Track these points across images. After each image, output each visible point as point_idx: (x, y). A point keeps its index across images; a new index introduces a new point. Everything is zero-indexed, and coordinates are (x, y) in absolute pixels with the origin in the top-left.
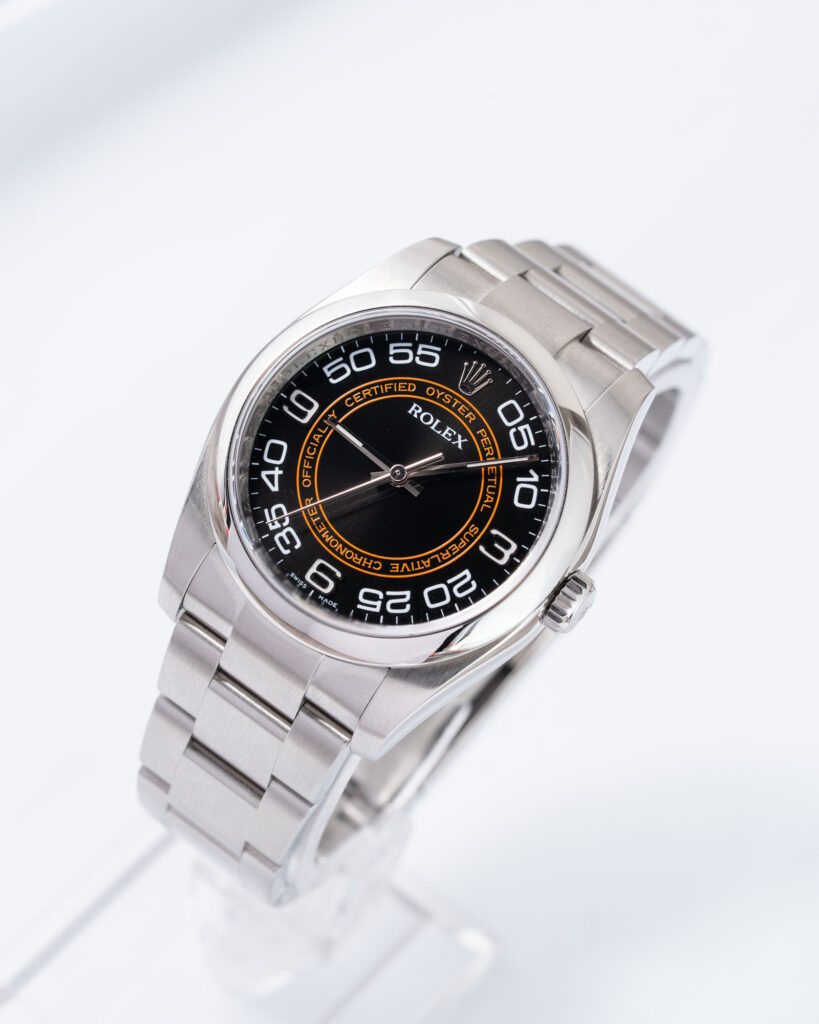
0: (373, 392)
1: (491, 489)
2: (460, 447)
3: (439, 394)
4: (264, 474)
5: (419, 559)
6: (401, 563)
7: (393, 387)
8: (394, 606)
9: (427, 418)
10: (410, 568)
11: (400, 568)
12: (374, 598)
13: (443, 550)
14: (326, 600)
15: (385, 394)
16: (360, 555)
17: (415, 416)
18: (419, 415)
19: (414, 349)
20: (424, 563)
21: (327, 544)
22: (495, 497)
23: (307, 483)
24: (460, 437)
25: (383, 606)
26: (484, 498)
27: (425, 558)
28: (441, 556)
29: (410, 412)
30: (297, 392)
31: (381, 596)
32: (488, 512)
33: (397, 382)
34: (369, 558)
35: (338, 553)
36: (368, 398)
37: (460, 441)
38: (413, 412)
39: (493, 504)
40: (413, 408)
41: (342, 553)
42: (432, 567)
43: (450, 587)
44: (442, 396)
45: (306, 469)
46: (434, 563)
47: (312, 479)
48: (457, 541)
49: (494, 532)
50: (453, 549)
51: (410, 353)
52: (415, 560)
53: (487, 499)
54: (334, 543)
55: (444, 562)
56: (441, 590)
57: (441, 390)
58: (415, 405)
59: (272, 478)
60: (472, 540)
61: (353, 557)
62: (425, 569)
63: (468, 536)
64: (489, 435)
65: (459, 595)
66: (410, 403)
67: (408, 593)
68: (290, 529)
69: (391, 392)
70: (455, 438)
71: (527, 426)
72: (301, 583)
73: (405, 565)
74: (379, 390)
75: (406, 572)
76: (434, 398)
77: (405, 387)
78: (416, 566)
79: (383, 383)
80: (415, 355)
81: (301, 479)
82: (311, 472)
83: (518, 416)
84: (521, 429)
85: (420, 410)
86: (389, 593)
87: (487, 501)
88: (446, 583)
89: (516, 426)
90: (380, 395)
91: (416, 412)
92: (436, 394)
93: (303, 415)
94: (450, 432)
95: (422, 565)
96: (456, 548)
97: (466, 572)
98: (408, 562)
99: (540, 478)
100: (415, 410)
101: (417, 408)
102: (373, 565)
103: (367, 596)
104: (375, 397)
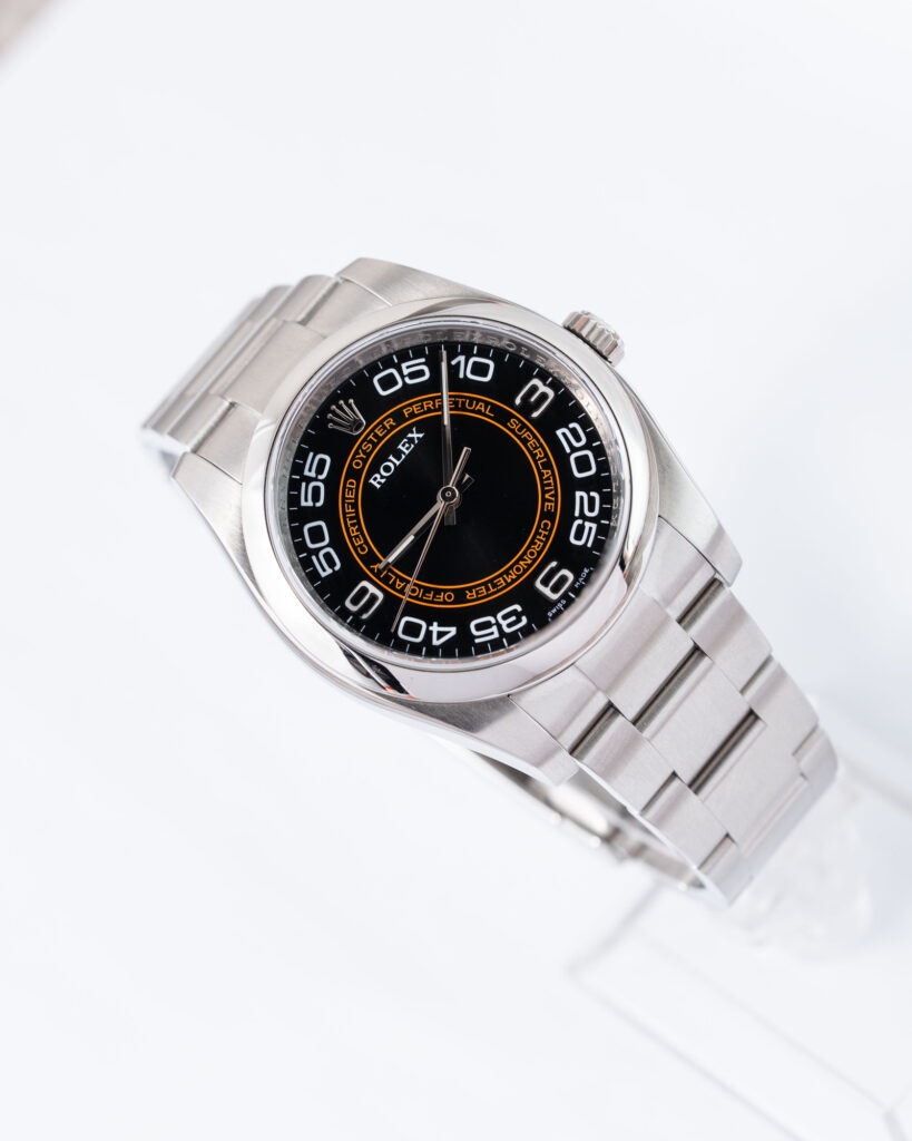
0: (353, 525)
1: (470, 405)
2: (421, 435)
3: (362, 455)
4: (436, 642)
5: (541, 480)
6: (544, 500)
7: (349, 504)
8: (591, 509)
9: (387, 469)
10: (551, 490)
11: (550, 501)
12: (581, 529)
13: (534, 456)
14: (581, 579)
15: (357, 512)
16: (533, 543)
17: (383, 481)
18: (382, 477)
19: (309, 480)
20: (546, 476)
21: (519, 577)
22: (478, 400)
23: (449, 597)
24: (410, 435)
25: (591, 520)
26: (479, 412)
27: (541, 475)
28: (540, 459)
29: (378, 486)
30: (348, 604)
31: (579, 522)
32: (495, 409)
33: (344, 498)
34: (537, 533)
35: (530, 566)
36: (360, 529)
37: (415, 435)
38: (379, 483)
39: (487, 403)
40: (375, 483)
41: (529, 562)
42: (551, 468)
43: (574, 449)
44: (364, 452)
45: (434, 597)
46: (547, 465)
47: (445, 591)
48: (525, 441)
49: (518, 401)
50: (533, 447)
51: (312, 484)
52: (543, 486)
53: (481, 409)
54: (518, 569)
55: (546, 455)
56: (577, 459)
57: (357, 453)
58: (371, 481)
59: (441, 635)
60: (524, 426)
61: (535, 549)
62: (553, 476)
63: (520, 430)
64: (410, 405)
65: (584, 441)
66: (368, 487)
67: (578, 494)
68: (499, 616)
69: (355, 506)
70: (411, 440)
71: (404, 366)
72: (560, 605)
73: (547, 496)
74: (351, 519)
75: (555, 496)
76: (365, 461)
77: (350, 492)
78: (549, 485)
79: (345, 513)
80: (316, 479)
81: (445, 603)
82: (438, 592)
83: (391, 374)
84: (406, 372)
85: (378, 476)
86: (577, 514)
87: (483, 409)
88: (570, 454)
89: (402, 377)
90: (357, 517)
91: (379, 480)
92: (360, 459)
93: (374, 598)
94: (403, 445)
95: (548, 479)
96: (532, 441)
97: (559, 433)
98: (544, 492)
99: (461, 354)
100: (377, 481)
101: (375, 479)
102: (545, 529)
103: (578, 536)
104: (359, 523)
